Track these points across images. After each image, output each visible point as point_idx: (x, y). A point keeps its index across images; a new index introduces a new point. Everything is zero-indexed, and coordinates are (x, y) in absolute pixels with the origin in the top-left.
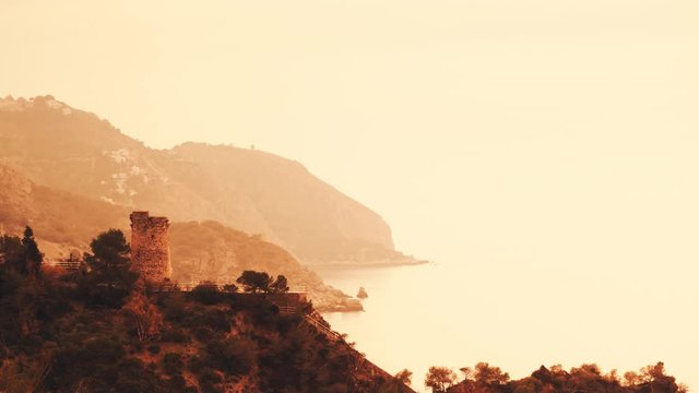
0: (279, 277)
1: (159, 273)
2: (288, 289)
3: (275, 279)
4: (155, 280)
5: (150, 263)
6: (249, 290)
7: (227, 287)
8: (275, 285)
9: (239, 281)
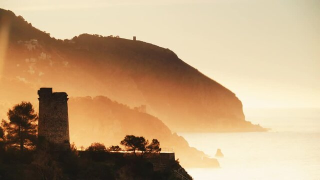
0: (154, 140)
1: (60, 136)
2: (160, 150)
3: (150, 142)
4: (57, 142)
5: (53, 128)
6: (130, 150)
7: (113, 148)
8: (150, 147)
9: (122, 143)
